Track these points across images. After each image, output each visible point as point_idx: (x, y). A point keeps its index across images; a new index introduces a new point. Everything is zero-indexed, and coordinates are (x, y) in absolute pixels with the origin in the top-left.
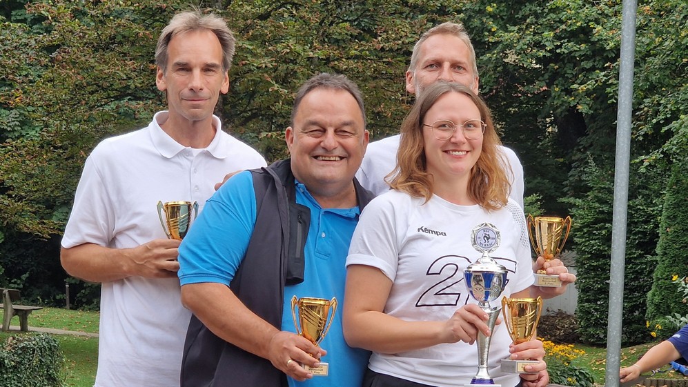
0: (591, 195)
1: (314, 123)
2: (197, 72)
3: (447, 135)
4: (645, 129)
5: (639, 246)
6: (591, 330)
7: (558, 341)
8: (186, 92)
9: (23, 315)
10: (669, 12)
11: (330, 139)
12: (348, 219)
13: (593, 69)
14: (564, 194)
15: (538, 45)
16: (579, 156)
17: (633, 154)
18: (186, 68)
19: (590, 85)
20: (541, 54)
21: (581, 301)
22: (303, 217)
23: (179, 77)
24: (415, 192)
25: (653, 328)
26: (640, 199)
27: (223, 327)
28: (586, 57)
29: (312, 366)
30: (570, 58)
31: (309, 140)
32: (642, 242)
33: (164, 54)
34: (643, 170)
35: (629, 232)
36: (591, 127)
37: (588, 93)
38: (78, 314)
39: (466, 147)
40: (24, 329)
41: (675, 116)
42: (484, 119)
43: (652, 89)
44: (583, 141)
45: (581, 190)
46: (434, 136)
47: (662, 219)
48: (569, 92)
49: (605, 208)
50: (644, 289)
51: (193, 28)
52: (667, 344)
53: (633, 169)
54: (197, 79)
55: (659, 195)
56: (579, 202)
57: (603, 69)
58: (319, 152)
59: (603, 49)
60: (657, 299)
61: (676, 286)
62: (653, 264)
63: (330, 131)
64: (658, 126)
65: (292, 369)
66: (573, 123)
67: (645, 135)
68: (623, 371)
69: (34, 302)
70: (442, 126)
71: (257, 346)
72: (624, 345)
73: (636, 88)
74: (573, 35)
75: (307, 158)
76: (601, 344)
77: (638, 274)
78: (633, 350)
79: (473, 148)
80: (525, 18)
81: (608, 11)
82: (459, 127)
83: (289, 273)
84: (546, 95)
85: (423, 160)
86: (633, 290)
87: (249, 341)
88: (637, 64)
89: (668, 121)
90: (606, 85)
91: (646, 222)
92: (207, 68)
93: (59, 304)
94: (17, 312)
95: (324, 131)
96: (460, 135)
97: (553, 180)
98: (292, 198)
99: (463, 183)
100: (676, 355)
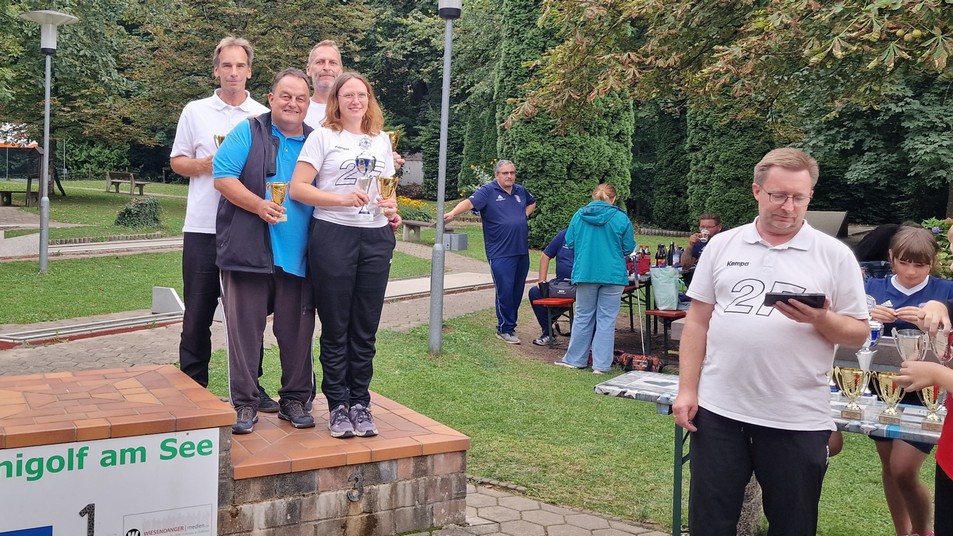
0: (430, 125)
1: (286, 93)
2: (234, 67)
3: (350, 100)
4: (457, 91)
5: (454, 150)
6: (430, 193)
7: (413, 198)
8: (229, 77)
9: (141, 187)
10: (470, 31)
11: (293, 102)
12: (299, 141)
13: (431, 60)
14: (416, 125)
15: (404, 48)
16: (424, 105)
17: (451, 104)
18: (228, 65)
19: (429, 69)
20: (405, 53)
21: (425, 178)
22: (276, 142)
23: (225, 70)
24: (334, 129)
25: (461, 192)
26: (454, 127)
27: (234, 199)
28: (428, 54)
29: (278, 217)
30: (420, 55)
31: (283, 102)
32: (456, 148)
33: (217, 58)
34: (456, 112)
35: (449, 143)
36: (430, 90)
37: (429, 73)
38: (169, 185)
39: (360, 106)
40: (141, 194)
41: (472, 84)
42: (368, 91)
43: (461, 71)
44: (426, 97)
45: (425, 122)
46: (344, 101)
47: (466, 136)
48: (419, 72)
49: (437, 131)
50: (456, 172)
51: (231, 45)
52: (467, 200)
53: (451, 111)
54: (235, 70)
55: (464, 125)
56: (424, 128)
57: (436, 60)
58: (287, 108)
59: (436, 50)
60: (463, 177)
61: (473, 170)
62: (462, 159)
63: (294, 98)
64: (464, 90)
65: (269, 219)
66: (421, 88)
67: (458, 94)
68: (445, 215)
69: (147, 180)
70: (347, 95)
71: (252, 208)
72: (446, 200)
73: (452, 71)
74: (421, 43)
75: (281, 111)
76: (435, 199)
77: (454, 164)
78: (451, 202)
79: (363, 106)
80: (397, 34)
81: (439, 31)
82: (356, 96)
83: (268, 171)
84: (408, 73)
85: (338, 113)
86: (451, 172)
87: (247, 205)
88: (453, 58)
89: (469, 87)
90: (438, 69)
91: (458, 138)
92: (240, 65)
93: (160, 181)
94: (137, 185)
95: (291, 97)
96: (357, 101)
97: (411, 117)
98: (270, 132)
99: (359, 124)
100: (472, 207)
